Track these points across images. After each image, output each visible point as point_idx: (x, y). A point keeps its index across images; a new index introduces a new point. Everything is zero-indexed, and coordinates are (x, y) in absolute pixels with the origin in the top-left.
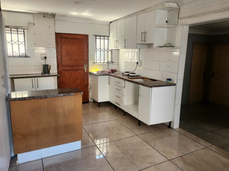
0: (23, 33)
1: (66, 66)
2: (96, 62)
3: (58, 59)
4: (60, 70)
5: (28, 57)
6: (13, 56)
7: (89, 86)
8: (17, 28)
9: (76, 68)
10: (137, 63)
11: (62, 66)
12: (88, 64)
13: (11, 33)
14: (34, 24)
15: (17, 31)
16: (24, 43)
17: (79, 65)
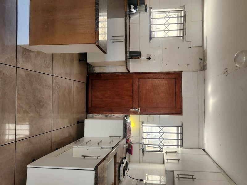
0: (179, 36)
1: (139, 83)
2: (144, 125)
3: (148, 74)
4: (134, 76)
5: (150, 40)
6: (151, 25)
7: (110, 115)
8: (184, 29)
9: (136, 96)
10: (142, 180)
11: (139, 79)
12: (141, 113)
13: (178, 23)
14: (190, 48)
15: (180, 30)
16: (167, 36)
17: (140, 101)
